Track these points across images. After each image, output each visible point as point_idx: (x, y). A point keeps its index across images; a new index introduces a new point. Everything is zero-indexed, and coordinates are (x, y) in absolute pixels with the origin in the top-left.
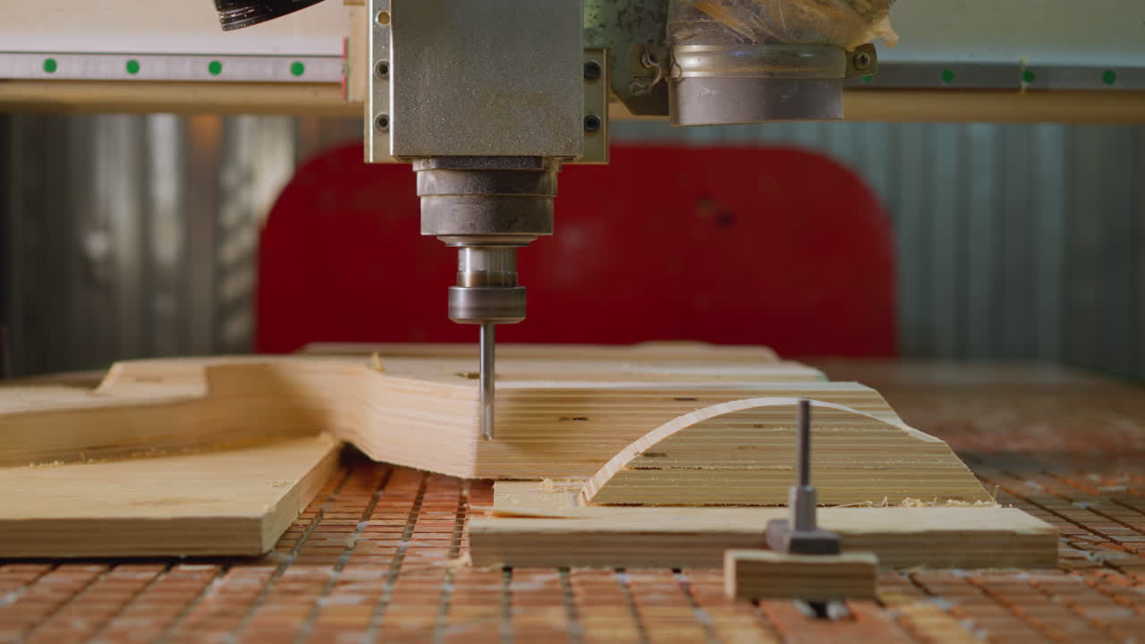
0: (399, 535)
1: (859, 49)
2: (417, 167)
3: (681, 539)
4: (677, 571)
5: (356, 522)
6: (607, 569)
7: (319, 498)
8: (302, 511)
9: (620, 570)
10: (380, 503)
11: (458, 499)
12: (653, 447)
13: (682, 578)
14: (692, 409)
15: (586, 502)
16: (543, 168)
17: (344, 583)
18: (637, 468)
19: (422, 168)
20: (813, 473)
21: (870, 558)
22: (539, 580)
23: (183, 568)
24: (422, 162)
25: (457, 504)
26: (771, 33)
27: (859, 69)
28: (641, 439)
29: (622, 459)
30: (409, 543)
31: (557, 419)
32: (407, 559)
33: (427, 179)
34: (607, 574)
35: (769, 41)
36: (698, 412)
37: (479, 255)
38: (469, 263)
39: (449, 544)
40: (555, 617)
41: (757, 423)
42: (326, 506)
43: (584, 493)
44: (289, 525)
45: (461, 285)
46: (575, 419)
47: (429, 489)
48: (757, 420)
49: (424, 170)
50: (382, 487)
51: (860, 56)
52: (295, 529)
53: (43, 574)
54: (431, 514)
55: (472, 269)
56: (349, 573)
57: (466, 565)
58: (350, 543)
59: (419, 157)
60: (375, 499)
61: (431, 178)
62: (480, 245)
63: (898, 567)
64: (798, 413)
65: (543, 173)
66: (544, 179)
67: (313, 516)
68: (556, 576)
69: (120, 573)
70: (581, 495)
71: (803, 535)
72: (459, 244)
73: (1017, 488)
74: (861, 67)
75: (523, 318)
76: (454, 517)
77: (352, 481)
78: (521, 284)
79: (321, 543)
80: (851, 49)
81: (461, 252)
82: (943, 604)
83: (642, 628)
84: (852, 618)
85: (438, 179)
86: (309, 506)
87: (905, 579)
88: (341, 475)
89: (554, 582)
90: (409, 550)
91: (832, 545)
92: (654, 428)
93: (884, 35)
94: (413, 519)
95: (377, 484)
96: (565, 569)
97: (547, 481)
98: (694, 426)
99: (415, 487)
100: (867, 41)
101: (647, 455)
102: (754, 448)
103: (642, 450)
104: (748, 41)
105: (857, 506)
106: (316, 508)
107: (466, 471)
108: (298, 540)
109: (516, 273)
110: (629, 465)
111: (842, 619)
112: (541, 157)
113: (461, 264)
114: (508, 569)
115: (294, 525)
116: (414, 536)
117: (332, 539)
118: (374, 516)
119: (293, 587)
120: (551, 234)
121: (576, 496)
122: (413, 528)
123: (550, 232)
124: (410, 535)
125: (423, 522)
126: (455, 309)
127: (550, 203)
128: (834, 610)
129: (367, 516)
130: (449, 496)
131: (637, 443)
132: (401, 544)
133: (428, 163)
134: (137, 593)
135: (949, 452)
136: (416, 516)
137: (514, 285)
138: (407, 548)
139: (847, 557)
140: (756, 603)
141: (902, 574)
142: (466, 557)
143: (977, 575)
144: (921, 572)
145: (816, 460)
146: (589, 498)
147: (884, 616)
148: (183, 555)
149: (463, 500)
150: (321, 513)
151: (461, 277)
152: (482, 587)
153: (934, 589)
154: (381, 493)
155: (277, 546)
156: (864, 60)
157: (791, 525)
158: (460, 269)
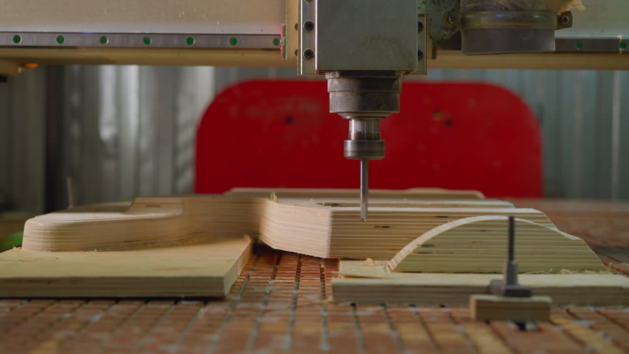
0: (293, 287)
1: (563, 14)
2: (328, 76)
3: (445, 290)
4: (442, 306)
5: (268, 281)
6: (406, 304)
7: (246, 269)
8: (239, 275)
9: (413, 306)
10: (278, 271)
11: (319, 269)
12: (427, 241)
13: (446, 310)
14: (446, 222)
15: (391, 270)
16: (395, 77)
17: (269, 311)
18: (417, 252)
19: (331, 77)
20: (516, 256)
21: (547, 299)
22: (370, 310)
23: (184, 303)
24: (331, 73)
25: (319, 272)
26: (519, 5)
27: (563, 25)
28: (420, 237)
29: (409, 248)
30: (298, 291)
31: (373, 227)
32: (299, 299)
33: (333, 83)
34: (405, 307)
35: (518, 9)
36: (450, 223)
37: (359, 123)
38: (354, 127)
39: (319, 292)
40: (383, 329)
41: (483, 229)
42: (251, 273)
43: (389, 266)
44: (234, 281)
45: (350, 139)
46: (383, 227)
47: (303, 264)
48: (483, 227)
49: (332, 78)
50: (278, 263)
51: (563, 18)
52: (237, 284)
53: (111, 305)
54: (306, 277)
55: (355, 130)
56: (270, 306)
57: (331, 303)
58: (268, 292)
59: (330, 71)
60: (276, 270)
61: (336, 82)
62: (359, 118)
63: (560, 305)
64: (507, 224)
65: (395, 79)
66: (396, 83)
67: (245, 277)
68: (379, 308)
69: (151, 305)
70: (387, 267)
71: (511, 287)
72: (348, 117)
73: (618, 266)
74: (564, 23)
75: (383, 157)
76: (319, 278)
77: (261, 260)
78: (382, 139)
79: (252, 291)
80: (559, 14)
81: (350, 121)
82: (586, 323)
83: (430, 334)
84: (539, 330)
85: (340, 83)
86: (242, 272)
87: (564, 311)
88: (255, 257)
89: (378, 311)
90: (299, 295)
91: (526, 292)
92: (426, 232)
93: (577, 6)
94: (298, 279)
95: (275, 262)
96: (383, 305)
97: (369, 260)
98: (449, 231)
99: (295, 263)
100: (568, 10)
101: (424, 245)
102: (480, 242)
103: (421, 243)
104: (507, 9)
105: (536, 273)
106: (246, 273)
107: (324, 255)
108: (239, 289)
109: (380, 133)
110: (414, 251)
111: (533, 331)
112: (395, 71)
113: (350, 128)
114: (353, 305)
115: (237, 282)
116: (300, 288)
117: (257, 289)
118: (276, 278)
119: (243, 313)
120: (398, 112)
121: (385, 268)
122: (298, 284)
123: (398, 111)
124: (298, 288)
125: (303, 281)
126: (347, 151)
127: (398, 96)
128: (529, 326)
129: (273, 278)
130: (314, 268)
131: (417, 239)
132: (294, 291)
133: (335, 74)
134: (162, 315)
135: (585, 245)
136: (299, 278)
137: (379, 139)
138: (298, 294)
139: (535, 299)
140: (487, 322)
141: (562, 309)
142: (330, 298)
143: (602, 309)
144: (573, 308)
145: (517, 248)
146: (393, 268)
147: (556, 330)
148: (183, 296)
149: (322, 270)
150: (249, 276)
151: (350, 135)
152: (341, 314)
153: (581, 316)
154: (278, 266)
155: (231, 293)
156: (565, 20)
157: (505, 282)
158: (350, 131)
